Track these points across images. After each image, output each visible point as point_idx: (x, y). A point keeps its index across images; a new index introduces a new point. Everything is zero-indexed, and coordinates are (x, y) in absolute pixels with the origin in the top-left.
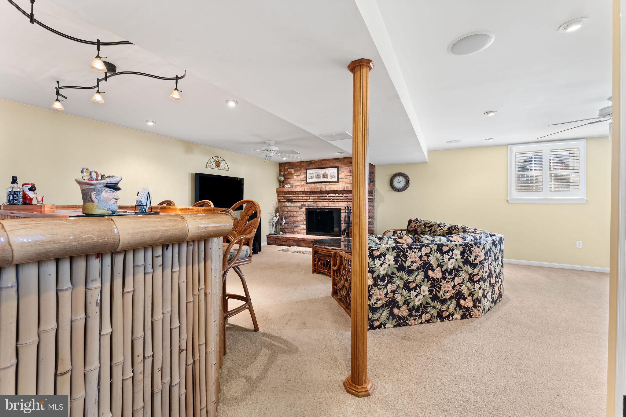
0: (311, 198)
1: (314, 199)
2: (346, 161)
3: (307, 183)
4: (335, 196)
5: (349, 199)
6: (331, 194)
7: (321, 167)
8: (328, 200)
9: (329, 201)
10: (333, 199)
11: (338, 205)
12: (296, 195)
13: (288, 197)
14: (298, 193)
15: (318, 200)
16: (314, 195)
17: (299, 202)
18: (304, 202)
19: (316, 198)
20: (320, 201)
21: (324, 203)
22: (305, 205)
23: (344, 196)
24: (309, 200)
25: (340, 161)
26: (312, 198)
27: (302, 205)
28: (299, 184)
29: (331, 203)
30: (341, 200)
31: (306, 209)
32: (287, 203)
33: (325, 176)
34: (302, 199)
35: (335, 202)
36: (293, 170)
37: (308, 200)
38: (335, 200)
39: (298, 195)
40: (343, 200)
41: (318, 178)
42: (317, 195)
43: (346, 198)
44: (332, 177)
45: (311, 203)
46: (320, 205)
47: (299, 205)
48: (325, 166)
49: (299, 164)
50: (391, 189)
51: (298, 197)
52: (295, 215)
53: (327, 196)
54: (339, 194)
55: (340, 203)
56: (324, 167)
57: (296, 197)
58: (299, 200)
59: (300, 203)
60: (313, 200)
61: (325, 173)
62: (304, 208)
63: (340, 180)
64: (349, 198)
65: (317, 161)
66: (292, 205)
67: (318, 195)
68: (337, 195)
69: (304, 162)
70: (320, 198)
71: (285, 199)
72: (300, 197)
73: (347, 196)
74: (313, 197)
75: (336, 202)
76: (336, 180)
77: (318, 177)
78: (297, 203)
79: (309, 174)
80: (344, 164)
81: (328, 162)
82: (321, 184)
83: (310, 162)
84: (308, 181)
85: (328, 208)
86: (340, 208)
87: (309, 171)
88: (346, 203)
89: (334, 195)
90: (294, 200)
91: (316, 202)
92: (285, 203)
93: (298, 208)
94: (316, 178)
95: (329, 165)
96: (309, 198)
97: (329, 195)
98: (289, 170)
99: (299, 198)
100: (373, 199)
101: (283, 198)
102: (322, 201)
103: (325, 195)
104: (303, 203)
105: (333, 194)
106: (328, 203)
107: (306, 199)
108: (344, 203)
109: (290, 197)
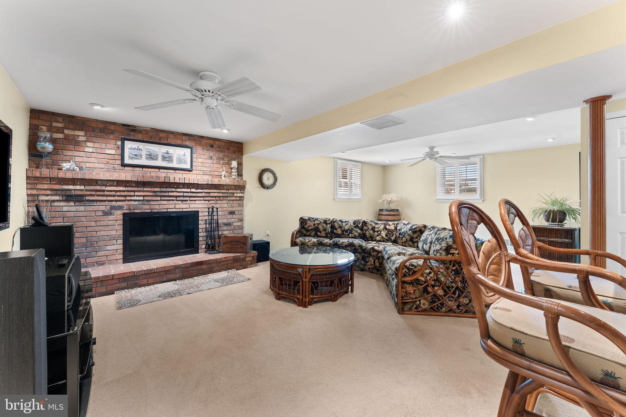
0: (136, 194)
1: (144, 196)
2: (204, 141)
3: (124, 165)
4: (188, 192)
5: (211, 197)
6: (184, 188)
7: (159, 141)
8: (175, 199)
9: (178, 199)
10: (184, 196)
11: (192, 206)
12: (98, 188)
13: (70, 190)
14: (105, 183)
15: (155, 198)
16: (145, 189)
17: (105, 201)
18: (116, 201)
19: (151, 194)
20: (159, 198)
21: (166, 202)
22: (120, 208)
23: (205, 193)
24: (133, 198)
25: (194, 140)
26: (139, 195)
27: (113, 208)
28: (102, 166)
29: (180, 202)
30: (198, 199)
31: (124, 215)
32: (62, 204)
33: (167, 157)
34: (114, 196)
35: (187, 201)
36: (81, 133)
37: (128, 198)
38: (188, 199)
39: (104, 188)
40: (202, 199)
41: (152, 159)
42: (153, 189)
43: (207, 195)
44: (180, 161)
45: (136, 203)
46: (157, 207)
47: (103, 208)
48: (166, 142)
49: (101, 126)
50: (260, 186)
51: (104, 191)
52: (89, 229)
53: (173, 192)
54: (197, 189)
55: (197, 202)
56: (164, 142)
57: (96, 191)
58: (105, 198)
59: (107, 203)
60: (141, 198)
61: (167, 153)
62: (120, 212)
63: (194, 168)
64: (212, 194)
65: (148, 129)
66: (82, 208)
67: (156, 189)
68: (193, 190)
69: (114, 124)
70: (159, 194)
71: (59, 195)
72: (108, 191)
73: (210, 193)
74: (144, 191)
75: (190, 200)
76: (188, 166)
77: (150, 156)
78: (98, 203)
79: (131, 149)
80: (201, 145)
81: (172, 136)
82: (157, 170)
83: (131, 128)
84: (127, 161)
85: (174, 210)
86: (196, 210)
87: (128, 145)
88: (207, 202)
89: (189, 190)
90: (87, 198)
91: (148, 201)
92: (56, 204)
93: (100, 213)
94: (147, 158)
95: (173, 142)
96: (132, 194)
97: (178, 190)
98: (66, 132)
99: (106, 193)
100: (243, 197)
101: (49, 192)
102: (161, 200)
103: (170, 190)
104: (114, 203)
105: (186, 188)
106: (174, 202)
107: (125, 196)
108: (203, 202)
109: (75, 190)
